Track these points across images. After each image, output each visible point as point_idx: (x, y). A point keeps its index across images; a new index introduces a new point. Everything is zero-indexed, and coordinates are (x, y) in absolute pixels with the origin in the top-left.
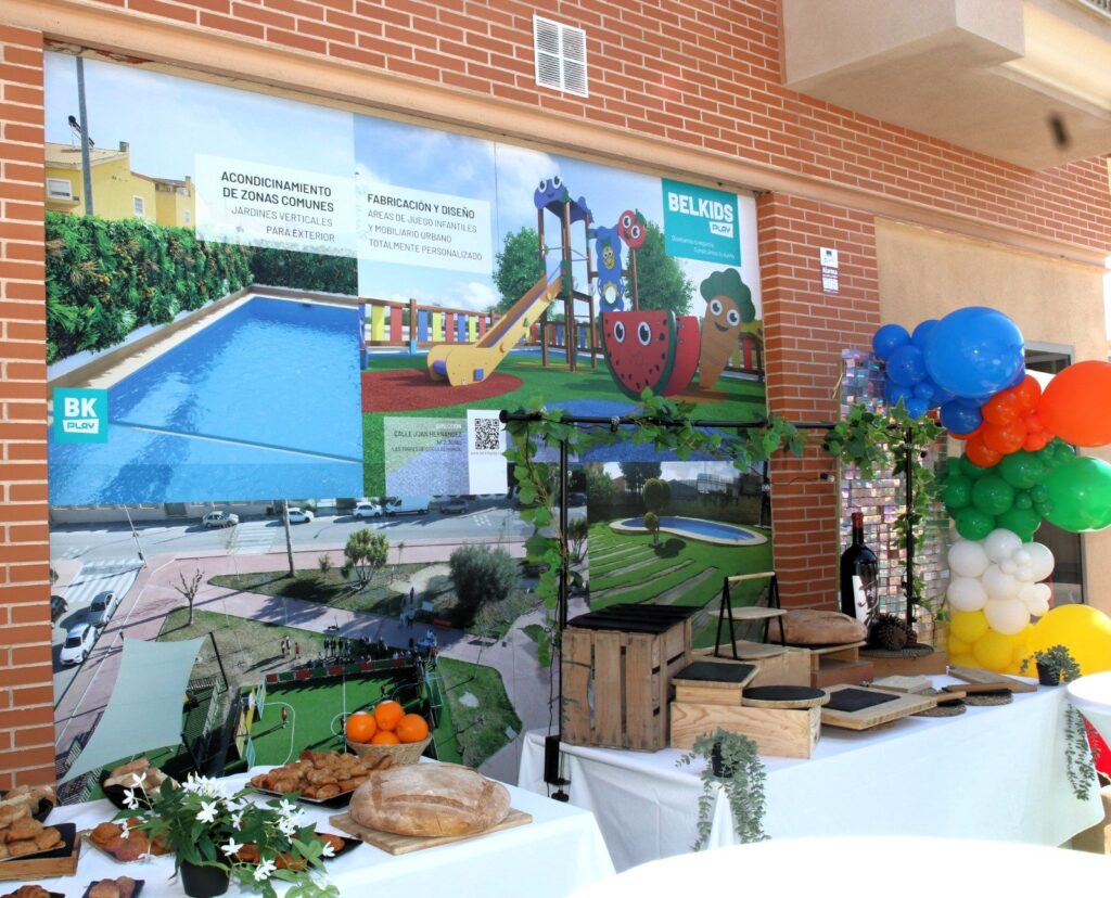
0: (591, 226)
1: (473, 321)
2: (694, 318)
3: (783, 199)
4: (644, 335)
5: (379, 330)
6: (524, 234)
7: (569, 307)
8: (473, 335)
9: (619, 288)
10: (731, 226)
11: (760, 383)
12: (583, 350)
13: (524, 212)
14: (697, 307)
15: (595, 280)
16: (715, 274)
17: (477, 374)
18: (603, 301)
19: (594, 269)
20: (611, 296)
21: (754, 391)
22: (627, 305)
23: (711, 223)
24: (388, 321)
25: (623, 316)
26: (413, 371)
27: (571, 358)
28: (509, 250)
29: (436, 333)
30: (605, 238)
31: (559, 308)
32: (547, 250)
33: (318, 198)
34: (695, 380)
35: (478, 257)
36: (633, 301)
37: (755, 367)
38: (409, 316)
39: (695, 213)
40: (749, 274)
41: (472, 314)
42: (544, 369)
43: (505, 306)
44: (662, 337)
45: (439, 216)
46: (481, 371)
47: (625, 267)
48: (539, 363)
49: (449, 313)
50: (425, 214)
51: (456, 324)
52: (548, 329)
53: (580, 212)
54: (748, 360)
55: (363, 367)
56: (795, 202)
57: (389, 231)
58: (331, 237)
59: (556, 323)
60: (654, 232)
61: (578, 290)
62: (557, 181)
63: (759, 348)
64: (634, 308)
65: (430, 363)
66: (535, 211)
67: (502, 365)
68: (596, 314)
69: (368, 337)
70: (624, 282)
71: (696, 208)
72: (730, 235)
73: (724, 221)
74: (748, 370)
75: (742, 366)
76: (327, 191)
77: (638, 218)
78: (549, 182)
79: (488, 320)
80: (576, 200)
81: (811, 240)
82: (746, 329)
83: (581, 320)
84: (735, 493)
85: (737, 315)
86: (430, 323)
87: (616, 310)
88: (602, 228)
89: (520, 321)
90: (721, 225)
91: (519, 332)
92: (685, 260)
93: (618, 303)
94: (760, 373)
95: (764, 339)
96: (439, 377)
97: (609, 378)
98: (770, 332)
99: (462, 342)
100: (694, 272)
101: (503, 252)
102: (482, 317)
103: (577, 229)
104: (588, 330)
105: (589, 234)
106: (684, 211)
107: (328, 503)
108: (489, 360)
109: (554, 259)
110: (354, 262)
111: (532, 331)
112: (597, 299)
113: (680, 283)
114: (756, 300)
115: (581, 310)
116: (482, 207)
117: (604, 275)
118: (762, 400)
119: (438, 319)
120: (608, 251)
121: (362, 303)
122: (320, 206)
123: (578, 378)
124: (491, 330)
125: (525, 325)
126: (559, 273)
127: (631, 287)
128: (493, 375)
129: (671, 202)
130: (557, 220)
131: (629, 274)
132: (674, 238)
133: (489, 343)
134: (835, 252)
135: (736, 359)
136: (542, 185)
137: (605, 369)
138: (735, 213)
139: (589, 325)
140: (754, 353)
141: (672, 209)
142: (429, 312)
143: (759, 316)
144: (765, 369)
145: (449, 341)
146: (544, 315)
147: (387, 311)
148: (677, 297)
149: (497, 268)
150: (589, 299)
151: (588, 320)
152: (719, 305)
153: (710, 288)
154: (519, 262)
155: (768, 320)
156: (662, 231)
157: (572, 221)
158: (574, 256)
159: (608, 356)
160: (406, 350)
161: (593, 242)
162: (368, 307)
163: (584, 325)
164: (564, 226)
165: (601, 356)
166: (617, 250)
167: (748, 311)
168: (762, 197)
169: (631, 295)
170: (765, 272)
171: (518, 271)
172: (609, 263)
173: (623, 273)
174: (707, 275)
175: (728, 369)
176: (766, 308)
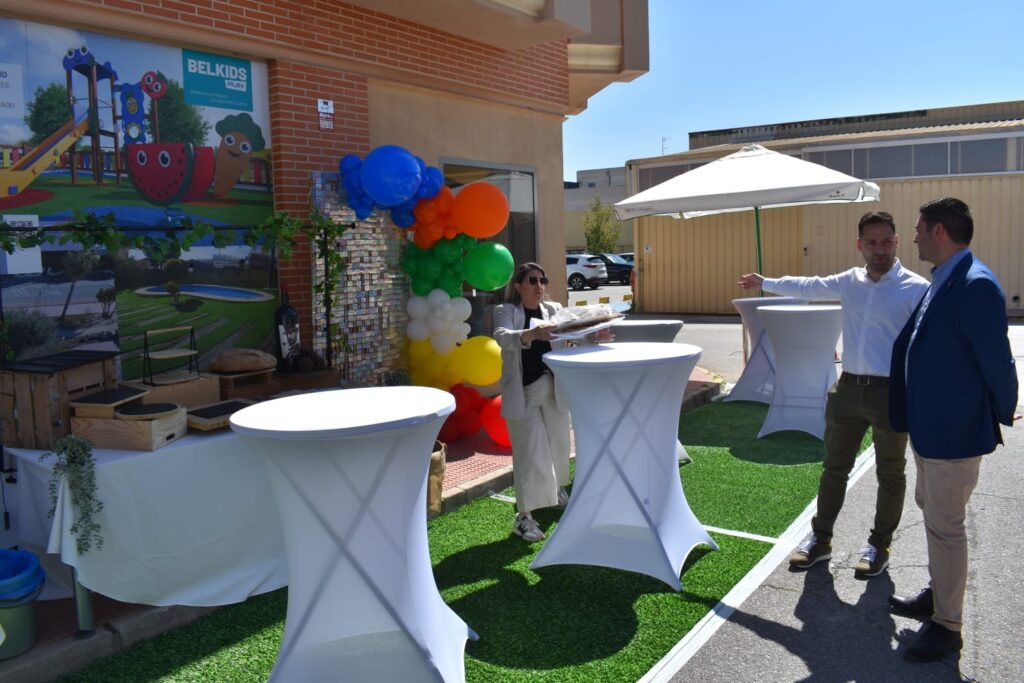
0: (116, 83)
1: (6, 152)
2: (210, 149)
3: (286, 65)
4: (164, 160)
6: (53, 88)
7: (96, 141)
8: (7, 161)
9: (142, 127)
10: (245, 84)
11: (270, 193)
12: (109, 171)
13: (55, 73)
14: (213, 140)
15: (120, 122)
16: (229, 118)
17: (10, 190)
18: (127, 137)
19: (119, 113)
20: (134, 132)
21: (264, 198)
22: (149, 139)
23: (226, 81)
25: (145, 147)
27: (98, 177)
28: (40, 100)
30: (129, 92)
31: (87, 141)
32: (75, 100)
34: (210, 191)
35: (11, 105)
36: (155, 136)
37: (264, 181)
39: (213, 74)
40: (259, 115)
41: (6, 147)
42: (73, 185)
43: (34, 142)
44: (180, 161)
46: (16, 188)
47: (147, 112)
48: (68, 179)
52: (76, 158)
53: (106, 72)
54: (258, 177)
56: (296, 67)
59: (84, 153)
60: (174, 87)
61: (106, 128)
62: (84, 50)
63: (268, 168)
64: (155, 141)
66: (63, 72)
67: (35, 183)
68: (121, 144)
70: (146, 122)
71: (213, 69)
72: (244, 89)
73: (238, 79)
74: (258, 183)
75: (253, 181)
77: (160, 77)
78: (77, 51)
79: (21, 151)
80: (102, 64)
81: (310, 94)
82: (256, 155)
83: (107, 150)
84: (247, 267)
85: (248, 145)
87: (139, 143)
88: (126, 85)
89: (52, 150)
90: (235, 83)
91: (49, 159)
92: (198, 106)
93: (141, 137)
94: (269, 185)
95: (273, 162)
97: (133, 191)
98: (278, 157)
100: (211, 116)
101: (34, 101)
102: (15, 148)
103: (103, 87)
104: (113, 158)
105: (114, 88)
106: (201, 72)
108: (22, 180)
109: (81, 107)
111: (63, 158)
112: (121, 135)
113: (197, 122)
114: (266, 134)
115: (106, 143)
118: (270, 204)
120: (132, 101)
123: (105, 191)
124: (24, 158)
125: (55, 154)
126: (86, 116)
127: (153, 126)
128: (26, 190)
129: (190, 66)
130: (85, 79)
131: (151, 117)
132: (192, 92)
133: (23, 167)
134: (331, 103)
135: (248, 175)
136: (70, 53)
137: (130, 184)
138: (249, 74)
139: (115, 154)
140: (263, 172)
141: (190, 70)
143: (268, 145)
144: (273, 182)
146: (72, 148)
148: (196, 131)
149: (29, 114)
150: (114, 135)
151: (113, 150)
152: (233, 138)
153: (221, 128)
154: (50, 109)
155: (277, 149)
156: (181, 86)
157: (99, 79)
158: (100, 104)
159: (132, 175)
161: (118, 95)
163: (110, 154)
164: (91, 83)
165: (126, 175)
166: (140, 100)
167: (258, 142)
168: (271, 63)
169: (153, 132)
170: (273, 116)
171: (48, 114)
172: (133, 109)
173: (145, 116)
174: (222, 118)
175: (240, 183)
176: (275, 141)
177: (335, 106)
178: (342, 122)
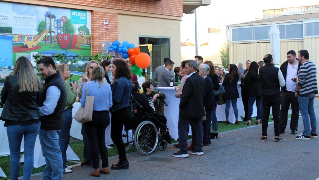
0: (56, 19)
1: (32, 37)
2: (76, 35)
3: (96, 12)
4: (65, 38)
5: (16, 39)
6: (42, 21)
7: (51, 34)
8: (32, 39)
9: (61, 30)
10: (85, 17)
11: (90, 46)
12: (53, 41)
13: (42, 18)
14: (77, 33)
15: (56, 29)
16: (81, 27)
17: (33, 46)
18: (58, 33)
19: (56, 27)
20: (59, 31)
21: (89, 48)
22: (62, 33)
23: (81, 17)
24: (17, 38)
25: (61, 35)
26: (22, 46)
27: (51, 43)
28: (40, 24)
29: (26, 39)
30: (58, 21)
31: (49, 34)
32: (47, 24)
33: (6, 18)
34: (76, 46)
35: (34, 26)
36: (64, 32)
37: (89, 43)
38: (21, 37)
39: (77, 15)
40: (89, 26)
41: (32, 36)
42: (45, 45)
43: (38, 34)
44: (69, 38)
45: (27, 19)
46: (34, 46)
47: (62, 26)
48: (44, 44)
49: (28, 36)
50: (24, 19)
51: (29, 38)
52: (46, 38)
53: (53, 17)
54: (87, 42)
55: (13, 45)
56: (98, 12)
57: (18, 22)
58: (8, 24)
59: (48, 37)
60: (68, 19)
61: (53, 31)
62: (49, 12)
63: (90, 40)
64: (64, 34)
65: (25, 44)
66: (45, 17)
67: (38, 44)
68: (56, 35)
69: (14, 40)
70: (62, 29)
71: (78, 14)
72: (85, 19)
73: (84, 16)
75: (86, 43)
76: (7, 17)
77: (65, 17)
78: (48, 12)
79: (35, 37)
80: (53, 15)
81: (102, 19)
82: (88, 36)
83: (53, 36)
84: (84, 67)
85: (85, 34)
86: (25, 38)
87: (60, 34)
88: (58, 20)
89: (41, 37)
90: (83, 17)
91: (41, 38)
92: (74, 24)
93: (61, 33)
94: (90, 44)
95: (91, 38)
96: (26, 47)
97: (58, 46)
98: (93, 37)
99: (30, 41)
100: (76, 26)
101: (38, 25)
102: (34, 36)
103: (53, 20)
104: (54, 38)
105: (55, 20)
106: (75, 15)
107: (7, 67)
108: (35, 44)
109: (48, 25)
110: (12, 28)
111: (44, 38)
112: (56, 32)
113: (73, 28)
114: (90, 31)
115: (53, 34)
116: (35, 18)
117: (58, 28)
118: (90, 49)
119: (26, 37)
120: (59, 23)
121: (13, 35)
122: (6, 19)
123: (52, 46)
124: (36, 38)
125: (42, 37)
126: (49, 28)
127: (63, 30)
128: (36, 46)
129: (72, 14)
130: (49, 19)
131: (63, 28)
132: (73, 20)
133: (35, 41)
134: (107, 21)
135: (85, 42)
136: (46, 13)
137: (57, 45)
138: (86, 15)
139: (55, 37)
140: (89, 41)
141: (72, 15)
142: (24, 36)
143: (90, 34)
144: (91, 44)
145: (28, 41)
146: (46, 36)
147: (17, 36)
148: (73, 31)
149: (37, 28)
150: (55, 32)
151: (54, 36)
152: (82, 32)
153: (79, 29)
154: (41, 26)
155: (93, 35)
156: (70, 19)
157: (52, 18)
158: (52, 25)
159: (58, 42)
160: (21, 42)
161: (56, 22)
162: (14, 35)
163: (54, 37)
164: (50, 19)
165: (57, 42)
166: (61, 23)
167: (88, 33)
168: (92, 11)
169: (63, 31)
170: (92, 26)
171: (41, 28)
172: (59, 26)
173: (62, 27)
174: (79, 27)
175: (83, 44)
176: (92, 32)
177: (109, 22)
178: (110, 27)
